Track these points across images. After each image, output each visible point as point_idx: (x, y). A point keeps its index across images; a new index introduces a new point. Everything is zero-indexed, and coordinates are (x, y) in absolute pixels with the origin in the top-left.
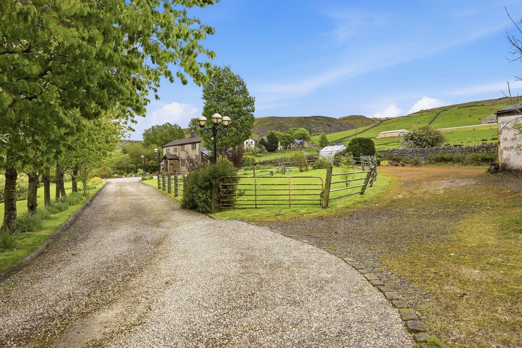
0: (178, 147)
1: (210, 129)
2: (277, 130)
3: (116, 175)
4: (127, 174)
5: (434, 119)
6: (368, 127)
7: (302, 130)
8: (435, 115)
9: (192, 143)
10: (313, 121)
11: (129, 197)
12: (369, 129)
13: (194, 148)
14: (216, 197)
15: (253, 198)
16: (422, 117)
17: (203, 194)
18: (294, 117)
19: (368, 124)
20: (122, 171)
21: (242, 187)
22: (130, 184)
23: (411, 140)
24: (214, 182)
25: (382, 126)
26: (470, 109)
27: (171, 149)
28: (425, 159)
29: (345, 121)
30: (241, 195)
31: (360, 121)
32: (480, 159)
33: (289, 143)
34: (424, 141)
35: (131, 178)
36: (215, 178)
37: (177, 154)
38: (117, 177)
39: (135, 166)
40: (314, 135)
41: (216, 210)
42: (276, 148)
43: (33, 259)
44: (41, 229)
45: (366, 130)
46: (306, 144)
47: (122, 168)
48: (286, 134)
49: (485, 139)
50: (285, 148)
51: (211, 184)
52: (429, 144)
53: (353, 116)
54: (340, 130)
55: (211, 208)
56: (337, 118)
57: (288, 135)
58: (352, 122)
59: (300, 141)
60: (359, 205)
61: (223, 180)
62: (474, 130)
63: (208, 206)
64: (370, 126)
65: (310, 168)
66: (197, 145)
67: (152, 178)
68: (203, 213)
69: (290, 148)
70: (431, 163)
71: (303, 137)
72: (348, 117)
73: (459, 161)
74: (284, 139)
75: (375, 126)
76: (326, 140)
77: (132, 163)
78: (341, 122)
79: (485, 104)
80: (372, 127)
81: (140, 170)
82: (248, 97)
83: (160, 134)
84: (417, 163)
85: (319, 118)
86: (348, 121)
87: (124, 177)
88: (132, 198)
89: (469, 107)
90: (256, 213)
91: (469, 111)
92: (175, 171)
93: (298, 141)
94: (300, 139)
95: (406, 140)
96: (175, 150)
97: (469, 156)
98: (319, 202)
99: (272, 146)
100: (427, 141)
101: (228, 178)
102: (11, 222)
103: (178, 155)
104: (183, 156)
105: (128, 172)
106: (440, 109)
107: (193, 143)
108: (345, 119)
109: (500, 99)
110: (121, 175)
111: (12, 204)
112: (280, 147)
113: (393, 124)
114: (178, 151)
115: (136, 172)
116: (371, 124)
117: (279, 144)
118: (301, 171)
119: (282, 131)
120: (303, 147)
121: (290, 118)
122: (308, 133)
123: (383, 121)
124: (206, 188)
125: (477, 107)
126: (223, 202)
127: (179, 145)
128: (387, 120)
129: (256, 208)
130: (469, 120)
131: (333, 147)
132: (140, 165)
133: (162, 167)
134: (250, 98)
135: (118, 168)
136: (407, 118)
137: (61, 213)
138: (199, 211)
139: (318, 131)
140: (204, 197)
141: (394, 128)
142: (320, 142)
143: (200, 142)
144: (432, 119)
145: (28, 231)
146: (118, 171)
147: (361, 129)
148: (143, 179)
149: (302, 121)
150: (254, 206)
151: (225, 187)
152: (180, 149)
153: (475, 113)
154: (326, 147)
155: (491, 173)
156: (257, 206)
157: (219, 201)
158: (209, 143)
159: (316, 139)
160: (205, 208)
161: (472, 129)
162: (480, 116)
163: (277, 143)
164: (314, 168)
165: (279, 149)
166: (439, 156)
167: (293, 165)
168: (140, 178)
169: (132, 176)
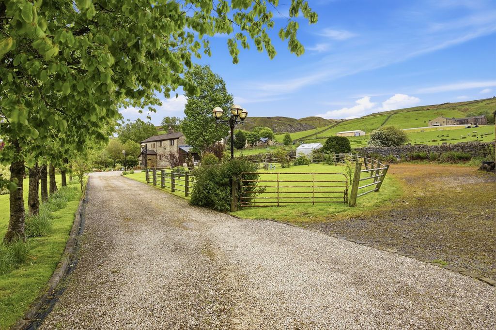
0: (155, 143)
1: (227, 121)
2: (243, 129)
3: (94, 169)
4: (105, 168)
5: (386, 121)
6: (326, 128)
7: (267, 129)
8: (386, 117)
9: (170, 139)
10: (276, 121)
11: (123, 192)
12: (327, 129)
13: (172, 145)
14: (236, 195)
15: (275, 195)
16: (375, 119)
17: (221, 191)
18: (258, 118)
19: (325, 125)
20: (100, 166)
21: (263, 184)
22: (114, 178)
23: (377, 139)
24: (234, 178)
25: (339, 127)
26: (418, 113)
27: (149, 145)
28: (400, 157)
29: (304, 122)
30: (261, 192)
31: (318, 122)
32: (456, 157)
33: (255, 142)
34: (390, 140)
35: (110, 172)
36: (236, 174)
37: (155, 149)
38: (96, 171)
39: (113, 161)
40: (277, 134)
41: (236, 209)
42: (243, 145)
43: (63, 280)
44: (51, 232)
45: (324, 130)
46: (271, 143)
47: (101, 163)
48: (253, 133)
49: (435, 140)
50: (251, 146)
51: (231, 181)
52: (394, 143)
53: (311, 117)
54: (300, 130)
55: (231, 207)
56: (298, 118)
57: (255, 133)
58: (311, 123)
59: (265, 139)
60: (388, 204)
61: (243, 176)
62: (422, 131)
63: (228, 204)
64: (328, 127)
65: (291, 164)
66: (175, 141)
67: (133, 173)
68: (221, 211)
69: (256, 145)
70: (406, 160)
71: (269, 136)
72: (307, 118)
73: (434, 159)
74: (251, 137)
75: (333, 126)
76: (290, 139)
77: (110, 158)
78: (301, 123)
79: (431, 109)
80: (330, 128)
81: (117, 164)
82: (227, 95)
83: (134, 130)
84: (392, 160)
85: (281, 119)
86: (307, 122)
87: (103, 171)
88: (127, 193)
89: (417, 111)
90: (282, 211)
91: (416, 115)
92: (154, 166)
93: (263, 140)
94: (265, 137)
95: (373, 139)
96: (153, 146)
97: (445, 155)
98: (342, 200)
99: (240, 144)
100: (392, 140)
101: (248, 174)
102: (19, 226)
103: (156, 151)
104: (160, 151)
105: (106, 167)
106: (390, 112)
107: (172, 140)
108: (304, 119)
109: (442, 105)
110: (99, 169)
111: (20, 204)
112: (247, 145)
113: (349, 125)
114: (156, 147)
115: (114, 166)
116: (328, 125)
117: (246, 142)
118: (283, 167)
119: (246, 130)
120: (268, 145)
121: (254, 118)
122: (272, 132)
123: (340, 122)
124: (224, 185)
125: (423, 111)
126: (243, 200)
127: (157, 141)
128: (343, 121)
129: (278, 206)
130: (416, 123)
131: (309, 145)
132: (118, 160)
133: (140, 162)
134: (229, 95)
135: (96, 163)
136: (361, 120)
137: (61, 210)
138: (216, 209)
139: (280, 131)
140: (222, 194)
141: (350, 129)
142: (284, 140)
143: (178, 138)
144: (384, 121)
145: (37, 236)
146: (97, 165)
147: (320, 129)
148: (125, 174)
149: (266, 121)
150: (277, 204)
151: (246, 183)
152: (158, 144)
153: (421, 117)
154: (302, 145)
155: (487, 171)
156: (280, 204)
157: (239, 199)
158: (191, 139)
159: (280, 138)
160: (224, 206)
161: (420, 131)
162: (425, 119)
163: (245, 141)
164: (295, 164)
165: (246, 146)
166: (415, 154)
167: (276, 161)
168: (121, 172)
169: (110, 170)
